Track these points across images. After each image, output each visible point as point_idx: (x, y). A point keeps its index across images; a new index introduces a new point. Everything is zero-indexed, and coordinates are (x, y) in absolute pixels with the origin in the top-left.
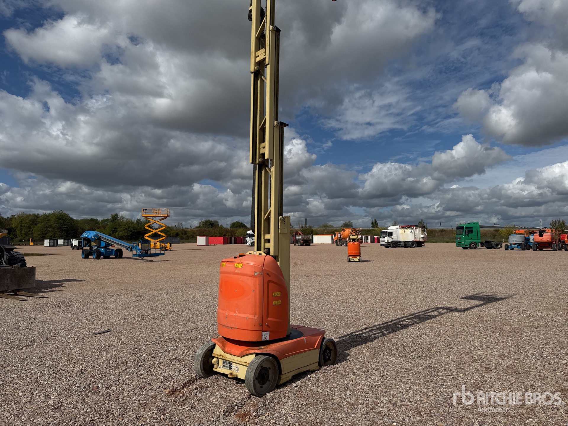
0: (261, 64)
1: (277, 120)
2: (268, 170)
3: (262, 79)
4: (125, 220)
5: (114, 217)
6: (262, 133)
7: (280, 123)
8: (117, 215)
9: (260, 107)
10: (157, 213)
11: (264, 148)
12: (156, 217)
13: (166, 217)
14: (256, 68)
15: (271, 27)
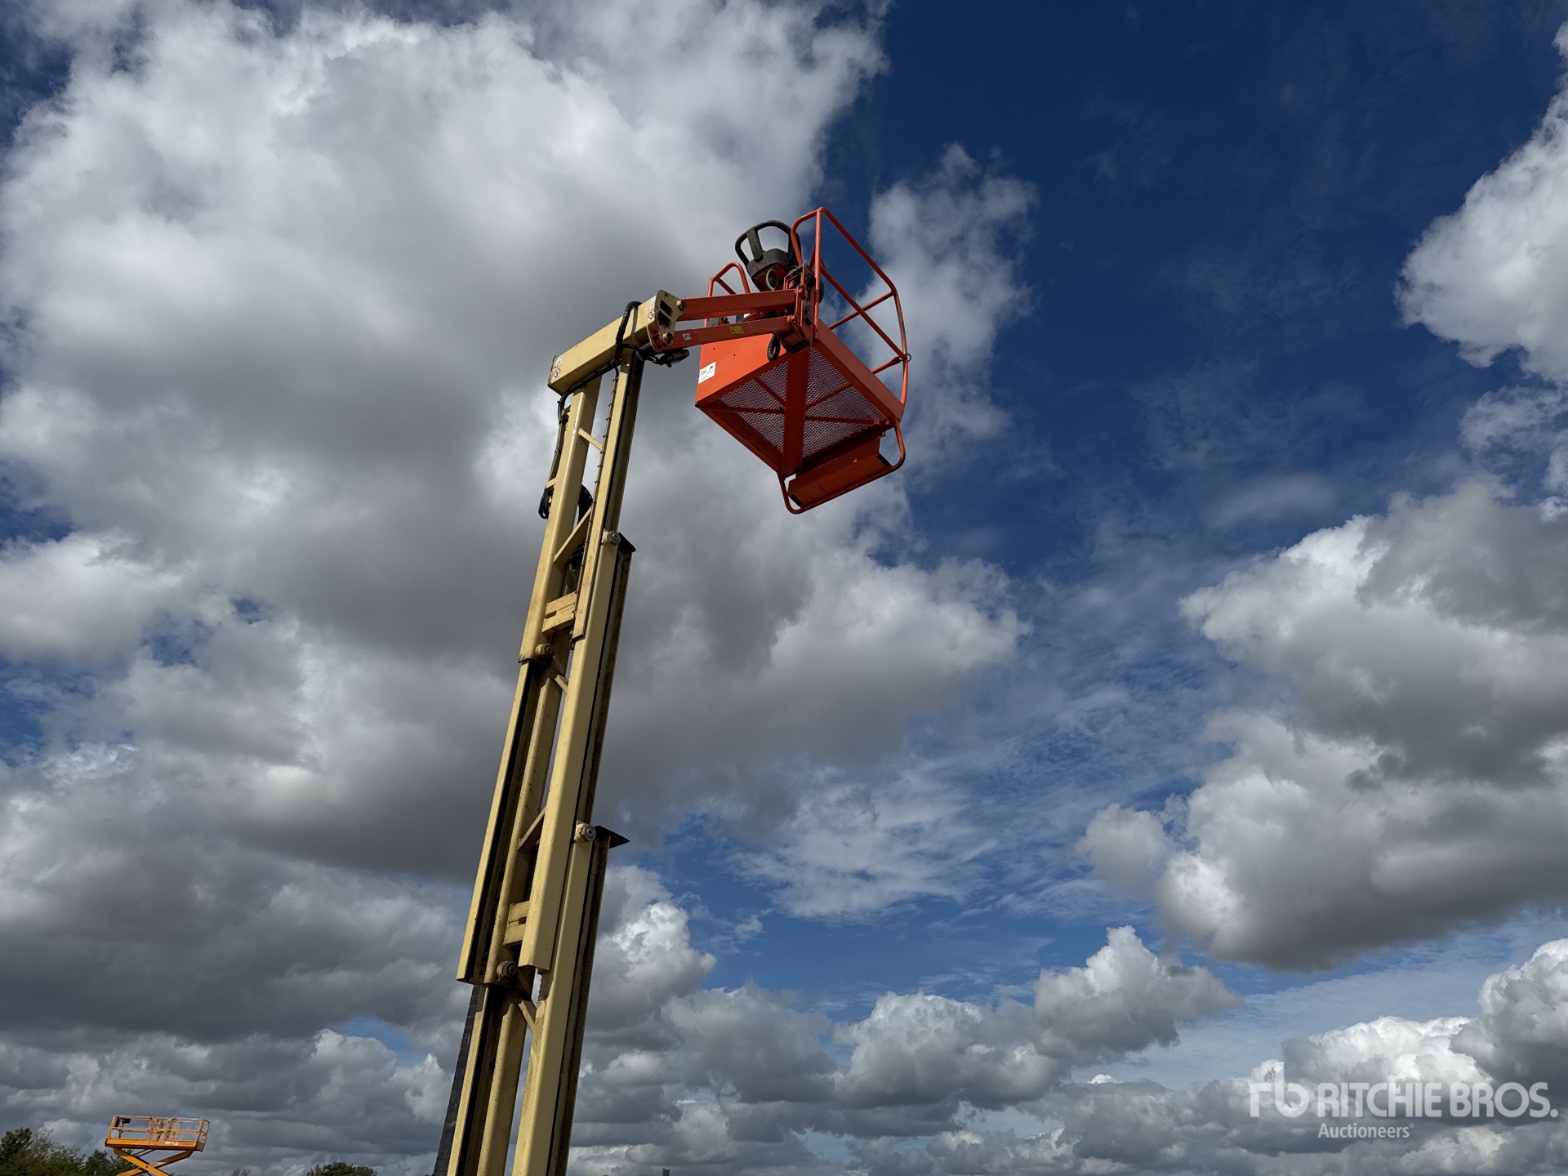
0: (559, 640)
1: (586, 820)
2: (525, 1012)
3: (554, 684)
4: (50, 1153)
5: (15, 1140)
6: (525, 864)
7: (594, 832)
8: (26, 1134)
9: (534, 771)
10: (163, 1136)
11: (523, 921)
12: (154, 1148)
13: (188, 1152)
14: (539, 648)
15: (605, 534)
